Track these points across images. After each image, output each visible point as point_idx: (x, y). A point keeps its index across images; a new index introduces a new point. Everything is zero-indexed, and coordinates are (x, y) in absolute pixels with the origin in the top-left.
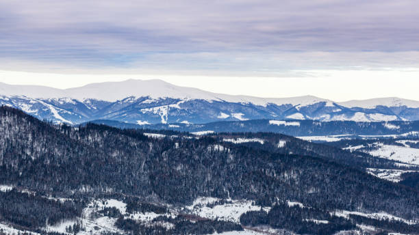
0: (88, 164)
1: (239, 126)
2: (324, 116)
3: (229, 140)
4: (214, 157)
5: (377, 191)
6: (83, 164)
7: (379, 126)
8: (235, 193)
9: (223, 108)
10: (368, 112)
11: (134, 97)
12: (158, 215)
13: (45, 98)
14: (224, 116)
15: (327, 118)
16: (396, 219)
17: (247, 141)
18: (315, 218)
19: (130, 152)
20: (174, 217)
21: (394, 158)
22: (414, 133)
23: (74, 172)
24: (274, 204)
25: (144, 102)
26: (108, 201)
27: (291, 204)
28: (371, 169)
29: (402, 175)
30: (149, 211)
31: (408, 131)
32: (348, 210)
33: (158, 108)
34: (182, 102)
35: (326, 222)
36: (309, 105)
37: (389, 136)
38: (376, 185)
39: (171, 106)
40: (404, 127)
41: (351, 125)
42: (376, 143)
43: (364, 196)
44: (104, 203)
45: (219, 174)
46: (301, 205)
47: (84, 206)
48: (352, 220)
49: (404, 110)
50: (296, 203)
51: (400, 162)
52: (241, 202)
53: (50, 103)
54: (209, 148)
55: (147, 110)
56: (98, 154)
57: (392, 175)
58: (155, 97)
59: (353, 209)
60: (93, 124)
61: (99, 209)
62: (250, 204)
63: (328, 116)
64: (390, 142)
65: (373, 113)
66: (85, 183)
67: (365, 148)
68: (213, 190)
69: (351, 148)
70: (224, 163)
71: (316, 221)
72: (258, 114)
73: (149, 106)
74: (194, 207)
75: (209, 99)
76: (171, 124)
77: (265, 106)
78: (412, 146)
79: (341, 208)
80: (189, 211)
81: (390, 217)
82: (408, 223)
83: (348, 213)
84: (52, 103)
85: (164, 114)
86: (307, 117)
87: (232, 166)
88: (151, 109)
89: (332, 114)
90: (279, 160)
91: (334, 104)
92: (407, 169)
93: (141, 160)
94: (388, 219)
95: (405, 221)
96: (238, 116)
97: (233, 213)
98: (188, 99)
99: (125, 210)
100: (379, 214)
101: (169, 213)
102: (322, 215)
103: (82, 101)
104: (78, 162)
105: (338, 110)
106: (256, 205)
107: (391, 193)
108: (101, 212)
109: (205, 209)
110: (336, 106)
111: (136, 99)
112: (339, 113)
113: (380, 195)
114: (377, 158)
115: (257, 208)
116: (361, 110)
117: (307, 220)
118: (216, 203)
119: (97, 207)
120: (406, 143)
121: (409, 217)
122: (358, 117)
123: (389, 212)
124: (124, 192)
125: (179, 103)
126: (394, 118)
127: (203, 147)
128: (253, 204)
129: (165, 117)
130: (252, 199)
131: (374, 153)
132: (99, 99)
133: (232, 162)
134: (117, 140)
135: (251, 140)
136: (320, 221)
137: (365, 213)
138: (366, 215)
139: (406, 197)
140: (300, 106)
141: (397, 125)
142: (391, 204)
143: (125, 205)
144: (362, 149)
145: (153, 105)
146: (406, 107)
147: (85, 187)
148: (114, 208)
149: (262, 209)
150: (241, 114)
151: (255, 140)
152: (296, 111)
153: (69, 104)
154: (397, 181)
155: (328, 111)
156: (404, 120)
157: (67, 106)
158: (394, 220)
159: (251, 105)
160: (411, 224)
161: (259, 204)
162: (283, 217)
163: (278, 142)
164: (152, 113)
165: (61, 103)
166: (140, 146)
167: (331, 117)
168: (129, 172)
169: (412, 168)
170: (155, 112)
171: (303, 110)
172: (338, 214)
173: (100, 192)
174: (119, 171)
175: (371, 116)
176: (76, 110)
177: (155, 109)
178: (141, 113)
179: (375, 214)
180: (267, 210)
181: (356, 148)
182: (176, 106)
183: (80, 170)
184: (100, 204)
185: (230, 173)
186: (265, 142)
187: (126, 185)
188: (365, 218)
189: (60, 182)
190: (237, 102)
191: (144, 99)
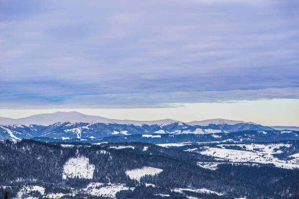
0: (22, 164)
1: (124, 139)
2: (177, 131)
3: (114, 147)
4: (100, 158)
5: (200, 176)
6: (18, 164)
7: (209, 136)
8: (113, 180)
9: (115, 128)
10: (203, 128)
11: (60, 123)
12: (64, 195)
13: (4, 125)
14: (116, 133)
15: (179, 132)
16: (212, 192)
17: (124, 147)
18: (162, 194)
19: (48, 156)
20: (74, 195)
21: (215, 155)
22: (230, 140)
23: (13, 170)
24: (137, 186)
25: (66, 126)
26: (34, 187)
27: (147, 185)
28: (199, 162)
29: (218, 166)
30: (59, 193)
31: (226, 139)
32: (182, 188)
33: (75, 129)
34: (90, 125)
35: (168, 195)
36: (168, 125)
37: (215, 142)
38: (200, 172)
39: (83, 127)
40: (224, 136)
41: (192, 136)
42: (205, 147)
43: (192, 179)
44: (31, 189)
45: (103, 168)
46: (154, 186)
47: (18, 190)
48: (184, 193)
49: (226, 127)
50: (150, 185)
51: (218, 158)
52: (117, 185)
53: (7, 128)
54: (97, 152)
55: (68, 130)
56: (28, 157)
57: (213, 166)
58: (73, 122)
59: (186, 187)
60: (32, 140)
61: (27, 192)
62: (122, 186)
63: (180, 131)
64: (214, 146)
65: (207, 129)
66: (19, 176)
67: (198, 150)
68: (100, 178)
69: (189, 150)
70: (106, 161)
71: (162, 195)
72: (137, 131)
73: (69, 128)
74: (88, 189)
75: (107, 123)
76: (82, 139)
77: (141, 126)
78: (227, 148)
79: (178, 186)
80: (84, 191)
81: (208, 191)
82: (219, 194)
83: (182, 189)
84: (9, 128)
85: (79, 133)
86: (167, 132)
87: (111, 163)
88: (71, 130)
89: (182, 130)
90: (141, 159)
91: (183, 124)
92: (222, 161)
93: (55, 161)
94: (206, 193)
95: (217, 194)
96: (125, 133)
97: (112, 192)
98: (94, 123)
99: (44, 192)
100: (201, 190)
101: (72, 193)
102: (166, 192)
103: (28, 126)
104: (15, 163)
105: (186, 127)
106: (126, 186)
107: (209, 177)
108: (28, 194)
109: (94, 190)
110: (184, 125)
111: (61, 124)
112: (186, 129)
113: (202, 178)
114: (204, 155)
115: (126, 189)
116: (199, 127)
117: (157, 195)
118: (102, 186)
119: (27, 191)
120: (223, 146)
121: (219, 191)
122: (199, 131)
123: (207, 188)
124: (44, 181)
125: (88, 126)
126: (220, 131)
127: (94, 152)
128: (124, 186)
129: (79, 134)
130: (124, 183)
131: (203, 153)
132: (38, 124)
133: (111, 161)
134: (40, 149)
135: (127, 147)
136: (165, 195)
137: (193, 189)
138: (193, 191)
139: (219, 179)
140: (162, 126)
141: (220, 136)
142: (209, 184)
143: (44, 189)
144: (196, 150)
145: (72, 127)
146: (226, 124)
147: (20, 179)
148: (37, 191)
149: (129, 189)
150: (126, 131)
151: (130, 147)
152: (160, 129)
153: (20, 128)
154: (215, 169)
155: (179, 128)
156: (226, 132)
157: (18, 129)
158: (210, 193)
159: (132, 126)
160: (220, 195)
161: (127, 186)
162: (142, 193)
163: (143, 148)
164: (71, 132)
165: (15, 127)
166: (55, 153)
167: (181, 132)
168: (47, 168)
169: (225, 161)
170: (73, 132)
171: (164, 128)
172: (176, 190)
173: (29, 181)
174: (41, 168)
175: (206, 130)
176: (24, 131)
177: (73, 129)
178: (65, 132)
179: (198, 190)
180: (133, 189)
181: (193, 150)
182: (86, 127)
183: (17, 168)
184: (29, 189)
185: (110, 167)
186: (135, 148)
187: (45, 177)
188: (192, 192)
189: (4, 176)
190: (124, 124)
191: (66, 124)
